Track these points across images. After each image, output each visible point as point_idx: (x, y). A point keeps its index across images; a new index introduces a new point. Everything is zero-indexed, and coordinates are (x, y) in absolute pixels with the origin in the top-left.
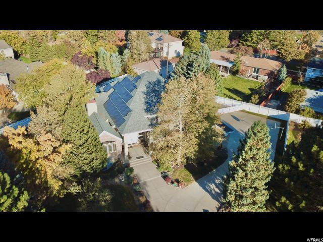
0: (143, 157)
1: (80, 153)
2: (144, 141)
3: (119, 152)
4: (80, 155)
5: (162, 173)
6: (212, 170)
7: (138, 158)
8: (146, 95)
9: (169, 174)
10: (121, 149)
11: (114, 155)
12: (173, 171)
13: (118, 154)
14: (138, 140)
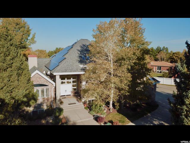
0: (75, 103)
2: (78, 93)
3: (51, 98)
5: (94, 116)
6: (147, 114)
8: (80, 52)
9: (102, 116)
10: (53, 95)
11: (46, 101)
12: (106, 114)
13: (50, 100)
14: (72, 92)
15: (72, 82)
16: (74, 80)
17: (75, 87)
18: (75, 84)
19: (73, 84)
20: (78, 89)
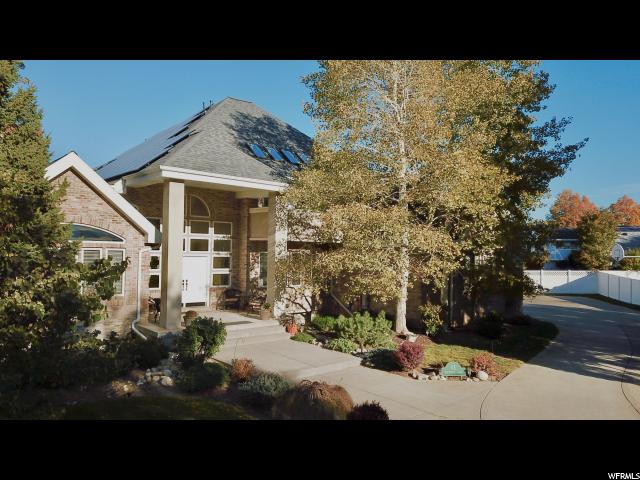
0: (245, 323)
3: (131, 299)
13: (125, 312)
14: (211, 290)
15: (211, 246)
16: (220, 237)
17: (225, 271)
18: (223, 254)
19: (215, 254)
20: (236, 277)
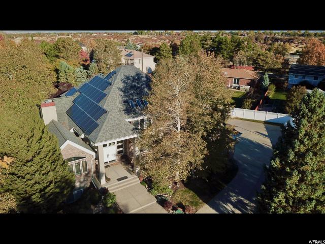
0: (126, 178)
1: (28, 174)
2: (125, 157)
4: (28, 177)
5: (156, 197)
7: (119, 180)
8: (124, 92)
9: (168, 197)
12: (172, 192)
14: (117, 156)
15: (116, 143)
19: (118, 145)
20: (126, 150)
